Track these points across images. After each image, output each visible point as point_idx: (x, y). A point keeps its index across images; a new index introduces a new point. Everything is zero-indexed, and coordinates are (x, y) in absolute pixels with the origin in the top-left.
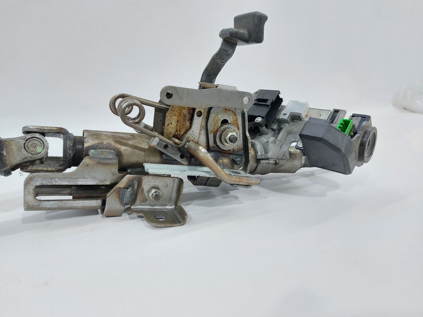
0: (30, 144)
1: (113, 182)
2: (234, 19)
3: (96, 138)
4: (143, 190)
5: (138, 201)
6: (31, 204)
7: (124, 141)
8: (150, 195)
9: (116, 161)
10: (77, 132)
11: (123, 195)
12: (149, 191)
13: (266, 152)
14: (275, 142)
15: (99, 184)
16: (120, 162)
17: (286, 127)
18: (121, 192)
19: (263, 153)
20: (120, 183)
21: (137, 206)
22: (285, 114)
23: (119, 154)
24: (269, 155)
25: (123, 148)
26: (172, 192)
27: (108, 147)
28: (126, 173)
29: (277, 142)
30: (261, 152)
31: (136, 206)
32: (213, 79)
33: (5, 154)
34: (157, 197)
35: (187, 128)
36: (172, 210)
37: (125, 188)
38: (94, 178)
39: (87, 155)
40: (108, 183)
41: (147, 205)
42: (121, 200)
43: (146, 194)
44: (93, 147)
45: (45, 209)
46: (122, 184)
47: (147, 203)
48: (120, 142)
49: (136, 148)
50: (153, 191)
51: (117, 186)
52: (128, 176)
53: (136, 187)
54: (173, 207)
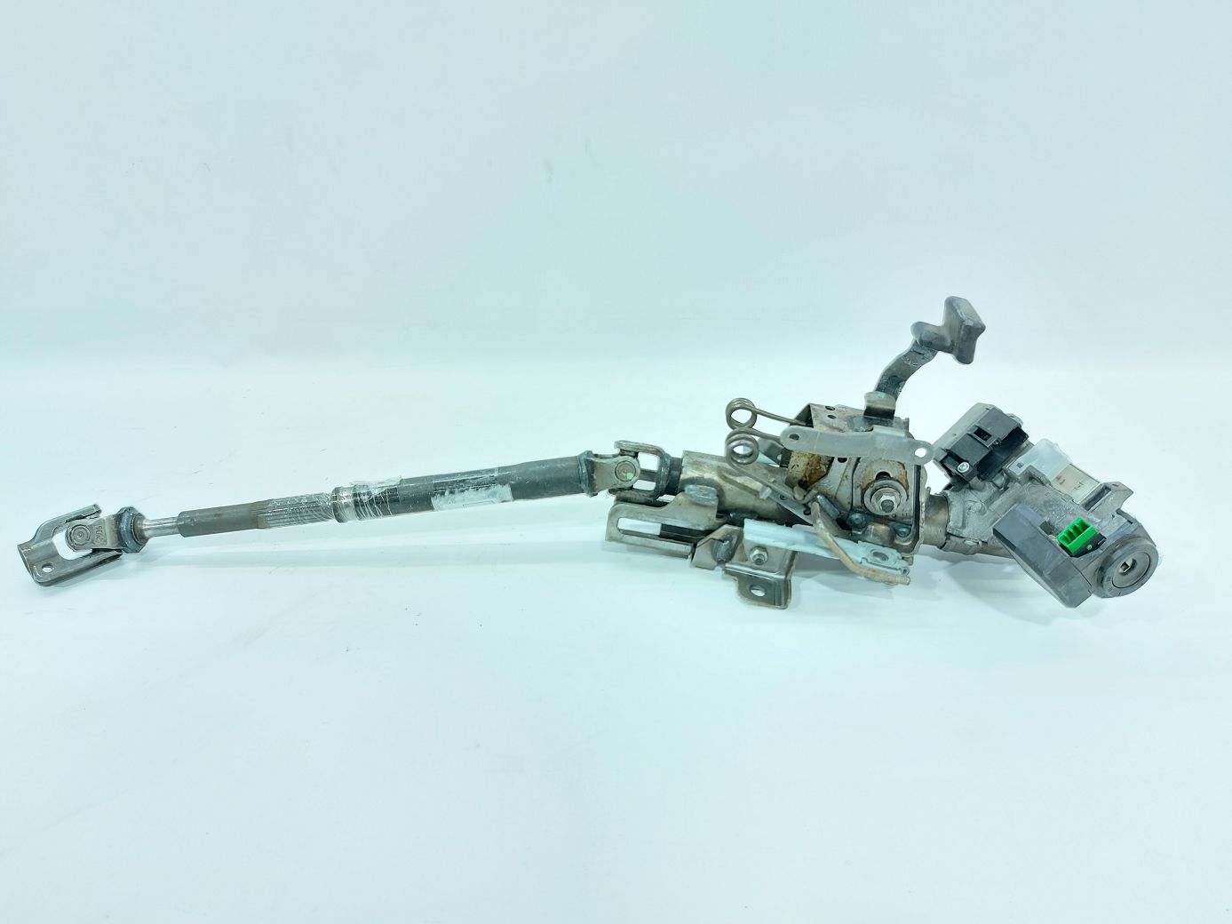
0: (621, 468)
1: (707, 528)
2: (946, 301)
3: (697, 469)
4: (743, 547)
5: (735, 559)
6: (614, 536)
7: (731, 477)
8: (751, 556)
9: (715, 503)
10: (675, 452)
11: (718, 548)
12: (752, 550)
13: (964, 526)
14: (981, 512)
15: (691, 527)
16: (721, 503)
17: (1015, 489)
18: (715, 545)
19: (960, 525)
20: (714, 533)
21: (732, 566)
22: (1020, 466)
23: (720, 494)
24: (965, 533)
25: (727, 486)
26: (784, 557)
27: (710, 483)
28: (725, 519)
29: (988, 512)
30: (956, 522)
31: (732, 564)
32: (901, 381)
33: (595, 477)
34: (759, 561)
35: (822, 475)
36: (779, 580)
37: (720, 540)
38: (685, 520)
39: (683, 491)
40: (702, 529)
41: (746, 566)
42: (714, 554)
43: (747, 552)
44: (692, 481)
45: (627, 543)
46: (718, 534)
47: (747, 563)
48: (726, 478)
49: (745, 488)
50: (756, 552)
51: (711, 536)
52: (726, 526)
53: (734, 541)
54: (783, 577)
